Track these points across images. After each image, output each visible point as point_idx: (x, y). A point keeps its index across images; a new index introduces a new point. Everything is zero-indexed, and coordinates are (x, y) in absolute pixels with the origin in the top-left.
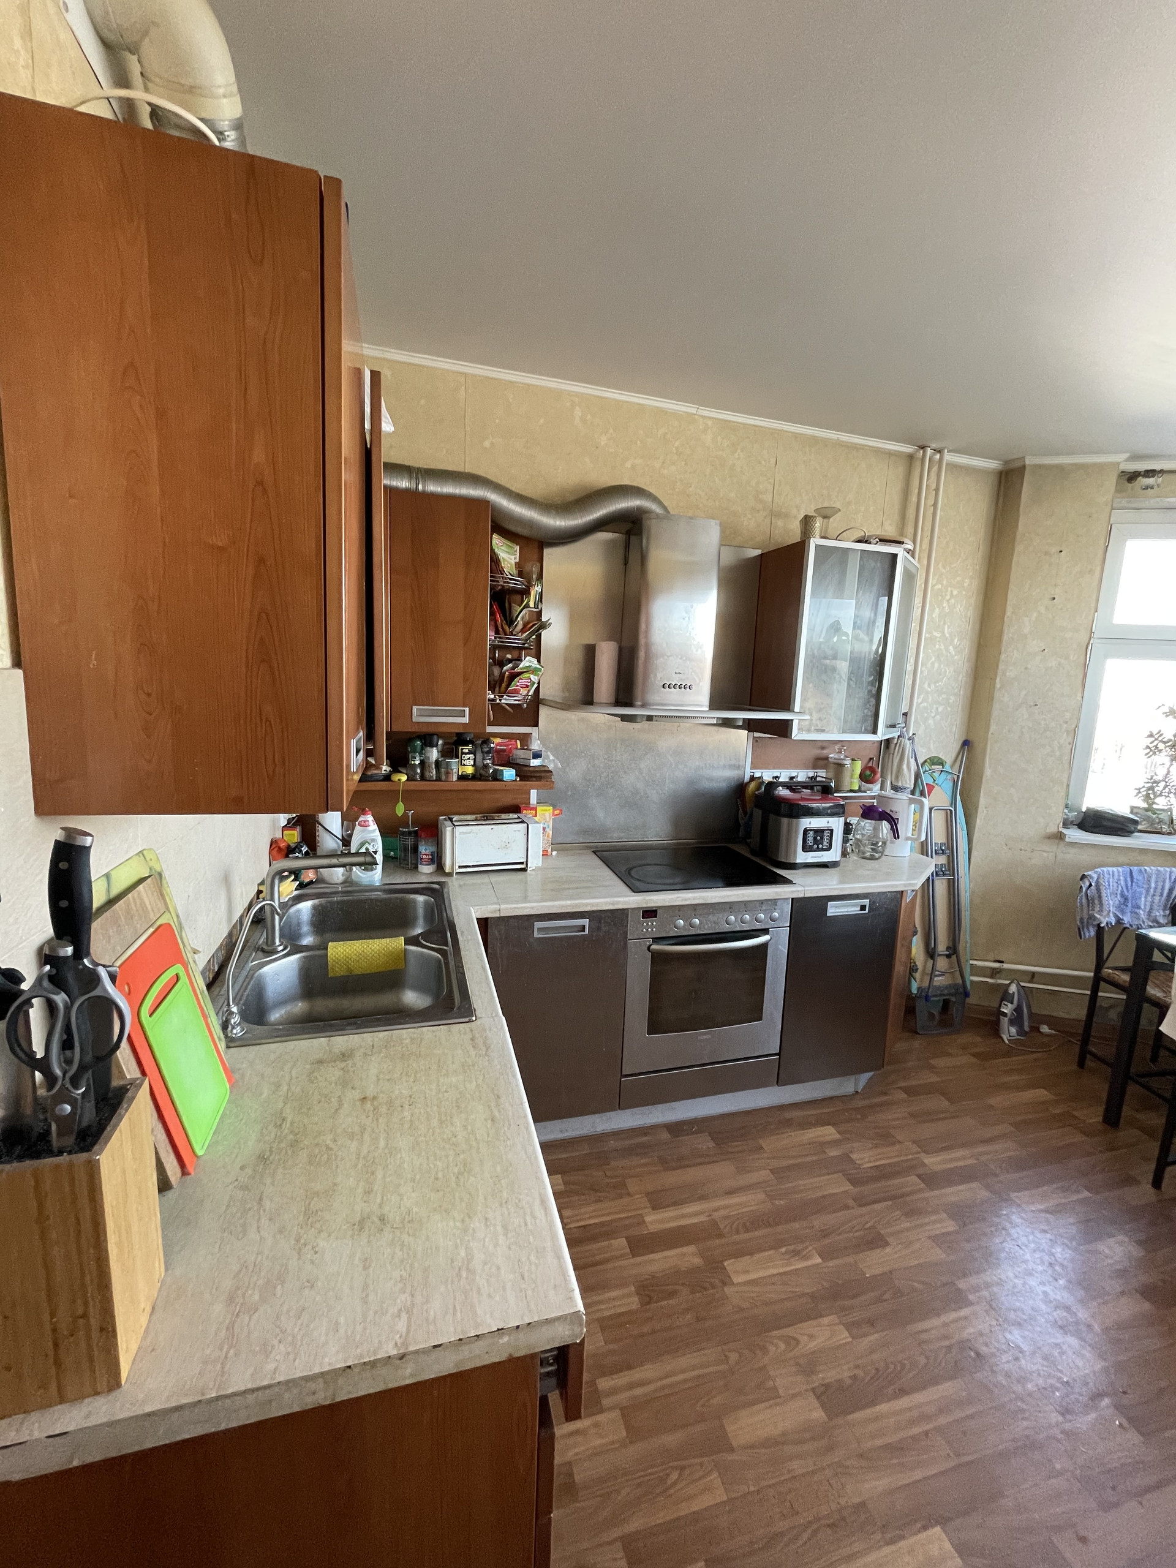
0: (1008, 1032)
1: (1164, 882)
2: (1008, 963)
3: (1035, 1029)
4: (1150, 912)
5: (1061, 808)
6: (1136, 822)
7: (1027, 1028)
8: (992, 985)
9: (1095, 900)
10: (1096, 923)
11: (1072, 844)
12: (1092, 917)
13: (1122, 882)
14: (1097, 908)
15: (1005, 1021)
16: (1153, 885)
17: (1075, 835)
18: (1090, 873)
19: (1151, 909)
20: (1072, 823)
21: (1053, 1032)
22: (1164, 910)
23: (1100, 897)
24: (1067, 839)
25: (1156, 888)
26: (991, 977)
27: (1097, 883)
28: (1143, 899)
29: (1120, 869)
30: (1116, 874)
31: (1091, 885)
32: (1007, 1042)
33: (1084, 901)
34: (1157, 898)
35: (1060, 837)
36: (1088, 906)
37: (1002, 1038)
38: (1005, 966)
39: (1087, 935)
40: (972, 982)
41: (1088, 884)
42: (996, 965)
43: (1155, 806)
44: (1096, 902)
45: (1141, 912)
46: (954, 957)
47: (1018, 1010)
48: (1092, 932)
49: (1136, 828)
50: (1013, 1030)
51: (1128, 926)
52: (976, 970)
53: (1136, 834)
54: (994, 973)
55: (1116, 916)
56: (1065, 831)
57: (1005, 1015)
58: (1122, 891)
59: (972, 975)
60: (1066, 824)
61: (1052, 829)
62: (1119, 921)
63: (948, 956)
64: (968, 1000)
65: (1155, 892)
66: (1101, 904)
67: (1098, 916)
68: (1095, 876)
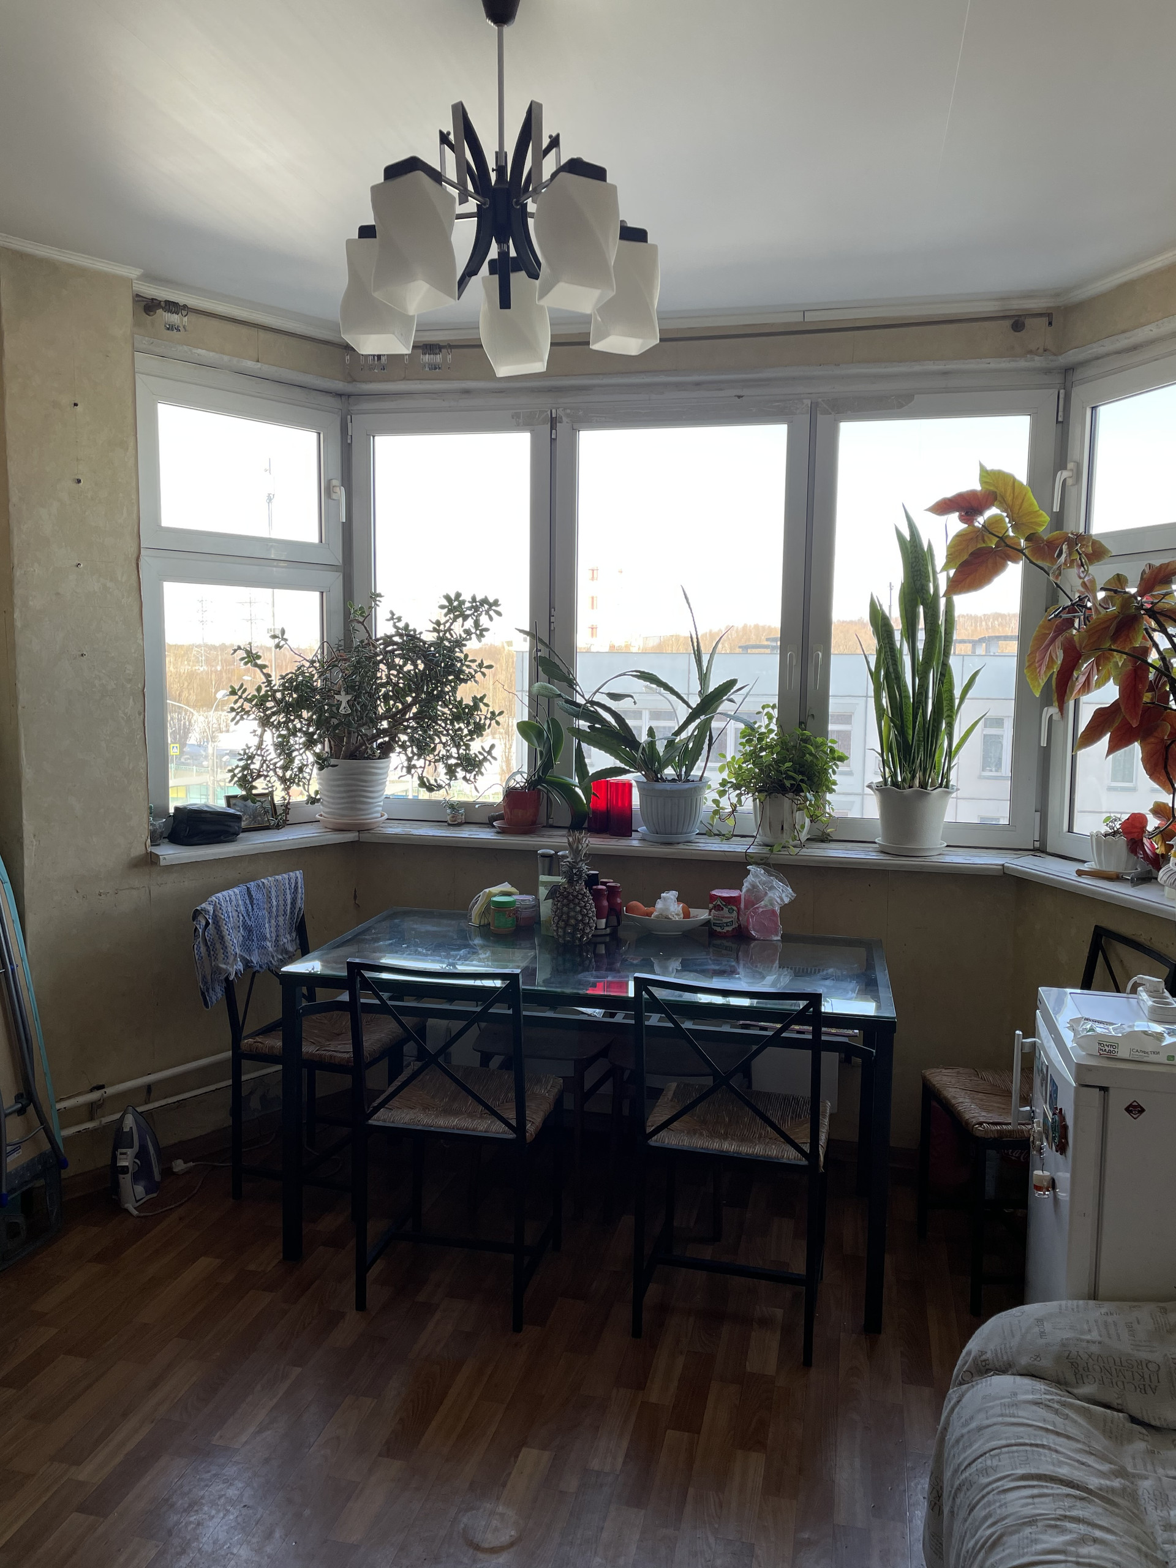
0: (133, 1194)
1: (285, 894)
2: (113, 1084)
3: (167, 1172)
4: (277, 941)
5: (145, 815)
6: (237, 818)
7: (157, 1177)
8: (95, 1130)
9: (216, 944)
10: (223, 977)
11: (170, 868)
12: (217, 970)
13: (242, 908)
14: (221, 956)
15: (126, 1180)
16: (275, 903)
17: (169, 853)
18: (203, 905)
19: (277, 936)
20: (161, 836)
21: (191, 1164)
22: (290, 933)
23: (222, 938)
24: (163, 863)
25: (278, 906)
26: (92, 1118)
27: (215, 916)
28: (267, 925)
29: (236, 890)
30: (233, 898)
31: (207, 924)
32: (135, 1213)
33: (203, 949)
34: (281, 919)
35: (150, 861)
36: (209, 955)
37: (127, 1211)
38: (110, 1091)
39: (214, 998)
40: (66, 1140)
41: (203, 923)
42: (95, 1096)
43: (254, 792)
44: (218, 946)
45: (269, 944)
46: (31, 1109)
47: (142, 1154)
48: (218, 994)
49: (240, 827)
50: (140, 1189)
51: (258, 968)
52: (68, 1117)
53: (241, 835)
54: (92, 1110)
55: (243, 959)
56: (157, 850)
57: (124, 1170)
58: (244, 922)
59: (63, 1128)
60: (155, 838)
61: (138, 850)
62: (247, 964)
63: (21, 1112)
64: (65, 1174)
65: (277, 910)
66: (225, 948)
67: (224, 966)
68: (211, 909)
